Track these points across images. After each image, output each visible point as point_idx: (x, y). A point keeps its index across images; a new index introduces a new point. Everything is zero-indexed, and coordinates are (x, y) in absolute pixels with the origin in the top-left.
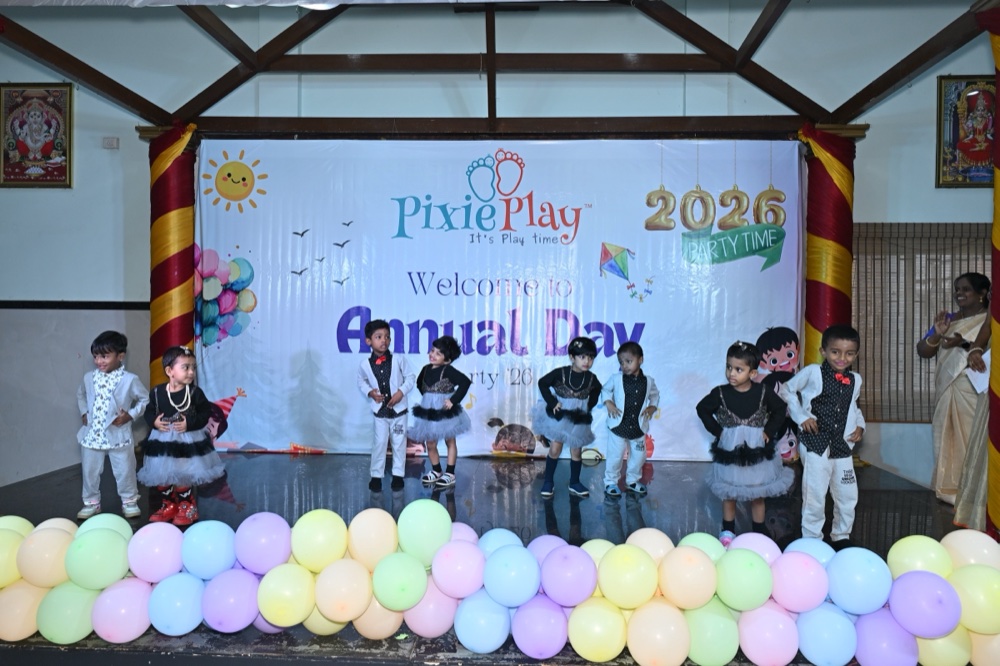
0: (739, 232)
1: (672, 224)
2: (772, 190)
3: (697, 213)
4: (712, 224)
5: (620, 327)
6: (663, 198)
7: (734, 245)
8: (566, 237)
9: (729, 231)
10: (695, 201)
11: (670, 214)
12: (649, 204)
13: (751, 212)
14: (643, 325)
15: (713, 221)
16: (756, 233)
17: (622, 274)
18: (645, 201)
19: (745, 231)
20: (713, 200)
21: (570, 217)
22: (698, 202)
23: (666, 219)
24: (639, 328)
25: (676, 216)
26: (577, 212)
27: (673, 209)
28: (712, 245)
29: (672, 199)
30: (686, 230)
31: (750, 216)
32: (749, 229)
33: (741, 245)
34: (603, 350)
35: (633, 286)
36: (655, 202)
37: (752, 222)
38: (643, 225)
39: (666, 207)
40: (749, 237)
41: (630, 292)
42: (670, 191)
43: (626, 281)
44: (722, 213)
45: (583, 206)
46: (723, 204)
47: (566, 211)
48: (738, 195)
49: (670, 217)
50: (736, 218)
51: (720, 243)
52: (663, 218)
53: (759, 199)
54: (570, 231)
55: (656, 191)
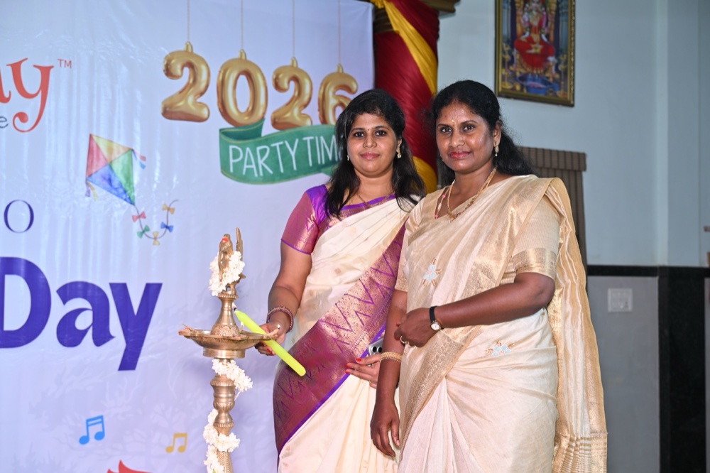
0: (301, 135)
1: (205, 113)
2: (341, 74)
3: (240, 99)
4: (263, 119)
5: (121, 290)
6: (191, 65)
7: (293, 153)
8: (22, 116)
9: (288, 131)
10: (237, 77)
11: (202, 94)
12: (168, 72)
13: (314, 104)
14: (159, 286)
15: (264, 114)
16: (322, 139)
17: (125, 194)
18: (162, 67)
19: (307, 135)
20: (264, 79)
21: (32, 81)
22: (243, 78)
23: (195, 103)
24: (152, 291)
25: (211, 98)
26: (45, 71)
27: (207, 86)
28: (263, 152)
29: (203, 68)
30: (227, 125)
31: (313, 110)
32: (312, 131)
33: (302, 155)
34: (90, 333)
35: (142, 216)
36: (179, 72)
37: (317, 122)
38: (160, 111)
39: (195, 81)
40: (313, 142)
41: (136, 227)
42: (200, 54)
43: (132, 206)
44: (276, 101)
45: (55, 63)
46: (277, 86)
47: (23, 66)
48: (298, 75)
49: (201, 99)
50: (296, 111)
51: (273, 150)
52: (190, 99)
53: (325, 84)
54: (31, 107)
55: (179, 52)
